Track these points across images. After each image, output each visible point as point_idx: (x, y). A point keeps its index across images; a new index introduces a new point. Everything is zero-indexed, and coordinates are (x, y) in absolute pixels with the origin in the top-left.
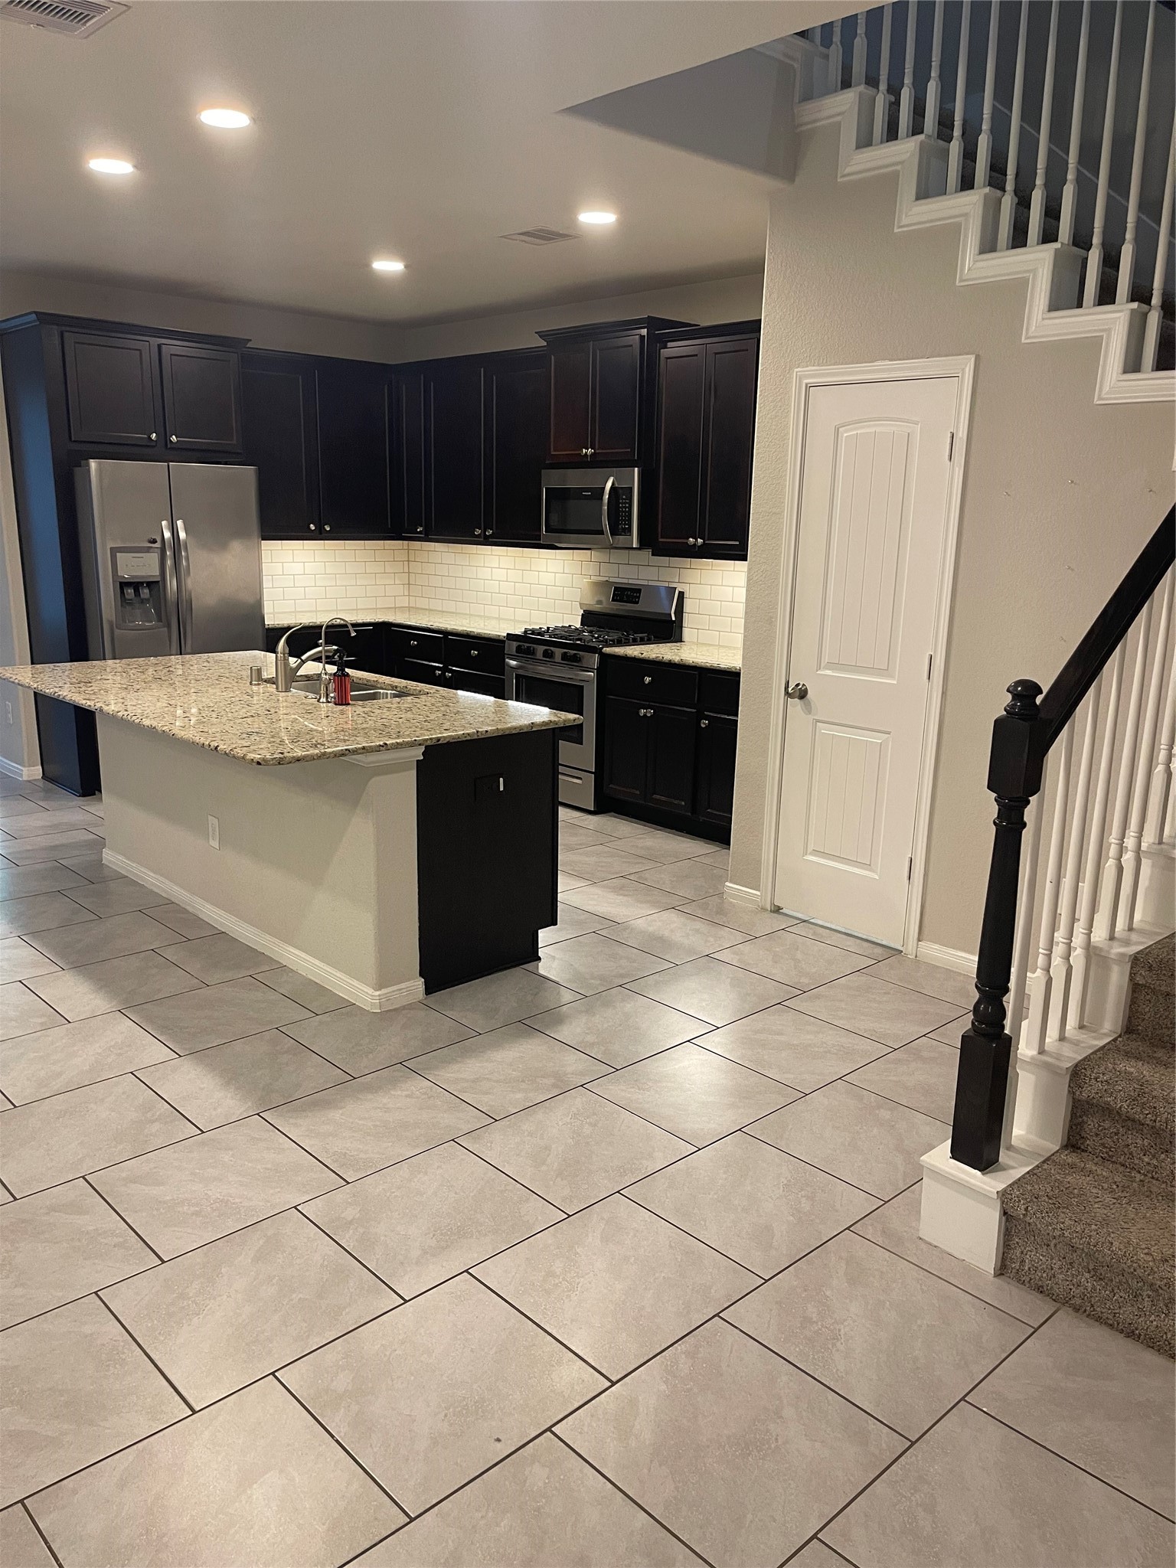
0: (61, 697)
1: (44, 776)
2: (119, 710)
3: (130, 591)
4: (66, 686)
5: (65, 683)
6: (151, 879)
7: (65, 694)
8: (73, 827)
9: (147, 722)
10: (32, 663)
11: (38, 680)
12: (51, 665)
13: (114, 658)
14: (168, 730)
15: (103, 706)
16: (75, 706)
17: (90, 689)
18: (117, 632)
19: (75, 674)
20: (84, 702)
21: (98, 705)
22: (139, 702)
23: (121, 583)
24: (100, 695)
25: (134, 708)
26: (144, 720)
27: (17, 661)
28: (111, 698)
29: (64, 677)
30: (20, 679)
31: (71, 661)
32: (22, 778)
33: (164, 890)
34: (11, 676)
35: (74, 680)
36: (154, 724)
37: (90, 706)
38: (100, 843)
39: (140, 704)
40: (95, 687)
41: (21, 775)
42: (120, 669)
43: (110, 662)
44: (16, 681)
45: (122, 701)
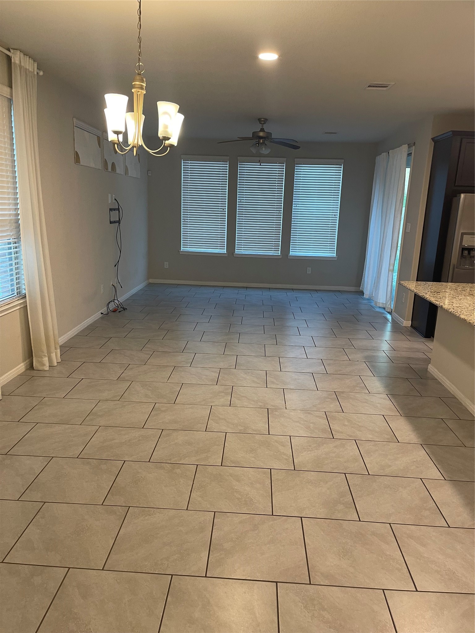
0: (425, 298)
1: (412, 326)
2: (450, 308)
3: (466, 252)
4: (429, 293)
5: (428, 292)
6: (448, 384)
7: (427, 297)
8: (418, 351)
9: (462, 317)
10: (416, 281)
11: (418, 289)
12: (424, 282)
13: (452, 282)
14: (472, 323)
15: (443, 305)
16: (430, 302)
17: (438, 296)
18: (456, 269)
19: (433, 287)
20: (435, 302)
21: (441, 304)
22: (460, 306)
23: (462, 248)
24: (443, 299)
25: (458, 308)
26: (461, 315)
27: (411, 278)
28: (447, 302)
29: (428, 289)
30: (410, 287)
31: (433, 281)
32: (403, 325)
33: (453, 391)
34: (407, 285)
35: (433, 291)
36: (466, 318)
37: (437, 304)
38: (428, 361)
39: (461, 307)
40: (441, 295)
41: (403, 324)
42: (454, 288)
43: (450, 284)
44: (409, 288)
45: (452, 304)
